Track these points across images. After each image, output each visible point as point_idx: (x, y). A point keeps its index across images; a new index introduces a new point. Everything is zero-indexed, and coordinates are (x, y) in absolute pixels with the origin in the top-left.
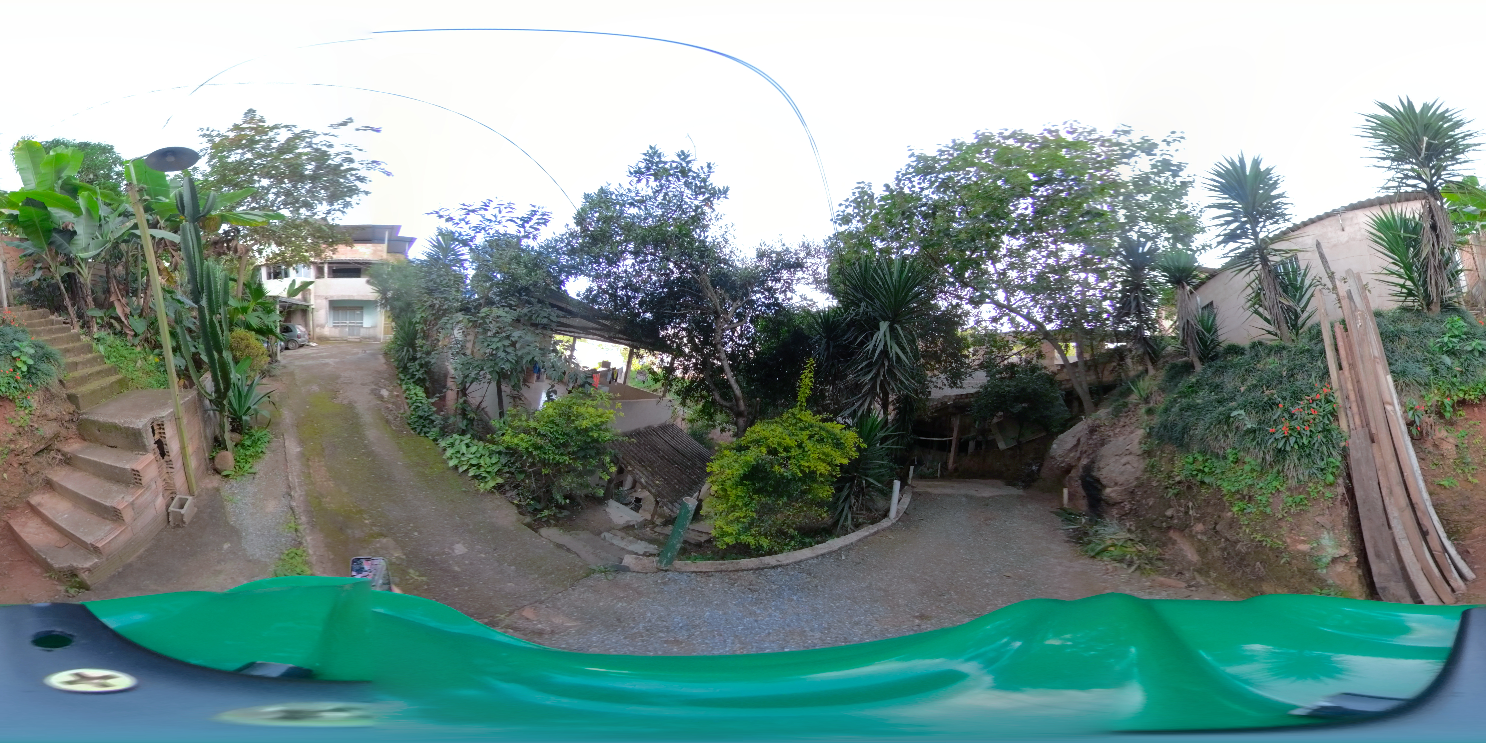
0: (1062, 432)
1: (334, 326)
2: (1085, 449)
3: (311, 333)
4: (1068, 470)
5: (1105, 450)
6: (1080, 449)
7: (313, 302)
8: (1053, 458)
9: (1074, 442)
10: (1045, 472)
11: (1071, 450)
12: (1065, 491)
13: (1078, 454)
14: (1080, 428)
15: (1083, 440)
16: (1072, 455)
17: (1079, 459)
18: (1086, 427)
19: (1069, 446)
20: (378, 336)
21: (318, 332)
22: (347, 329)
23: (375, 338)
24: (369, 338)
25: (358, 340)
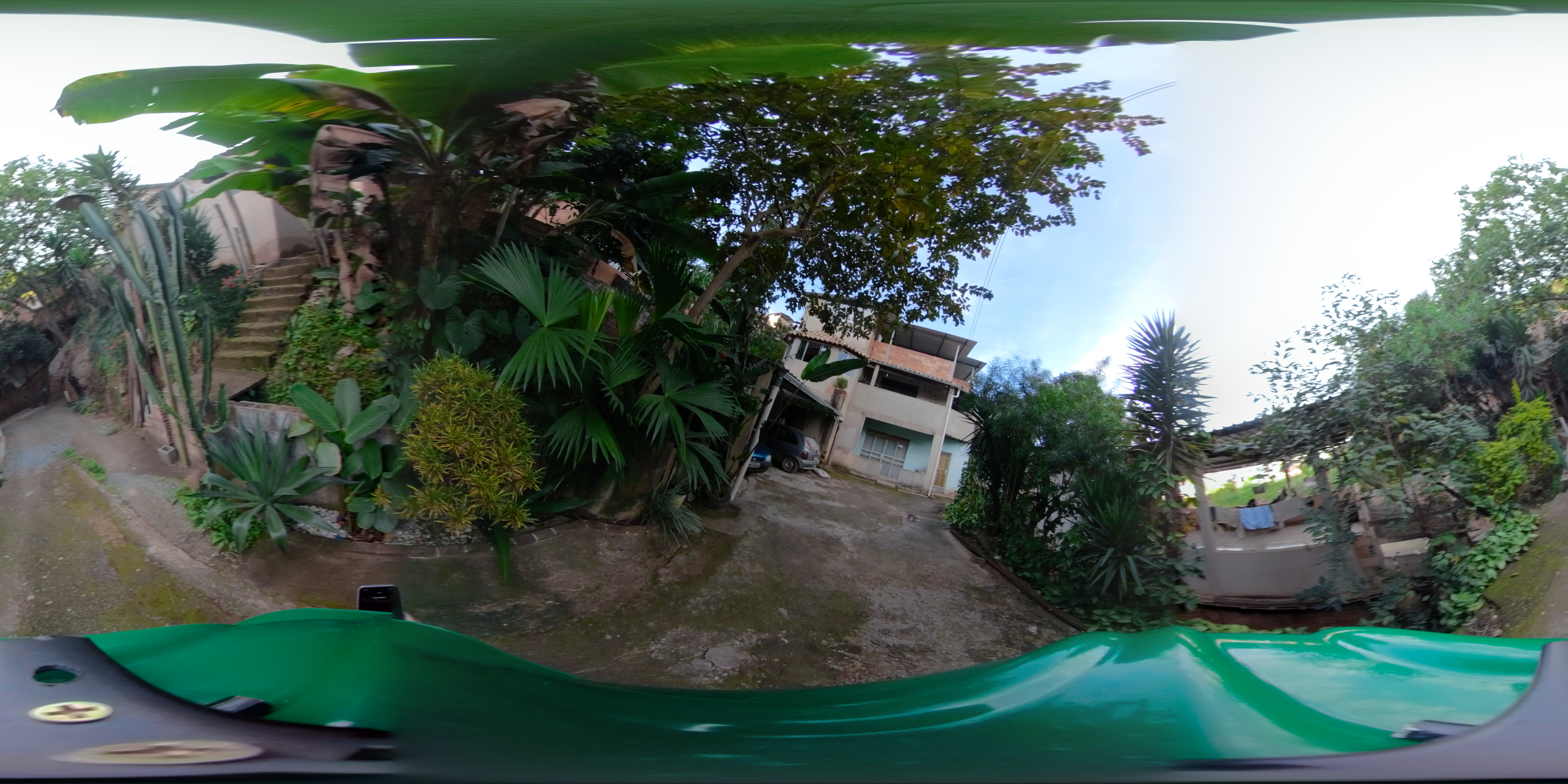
1: (861, 455)
7: (844, 411)
20: (926, 487)
21: (837, 456)
22: (880, 466)
23: (919, 489)
24: (910, 487)
25: (894, 486)
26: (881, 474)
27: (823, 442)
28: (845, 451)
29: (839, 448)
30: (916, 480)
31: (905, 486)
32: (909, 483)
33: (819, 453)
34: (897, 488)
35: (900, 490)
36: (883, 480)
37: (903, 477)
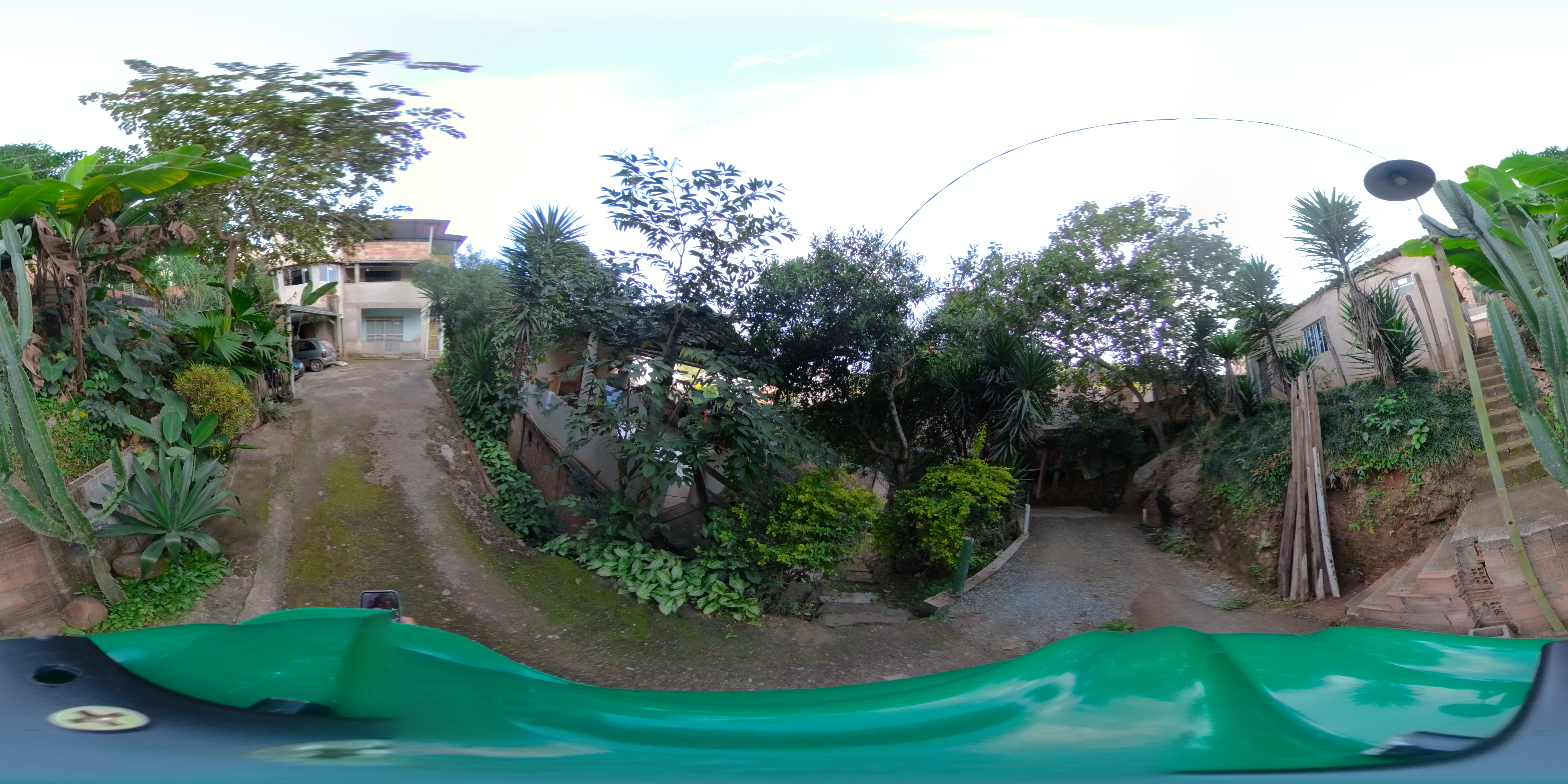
0: (1141, 465)
1: (368, 341)
2: (1160, 479)
3: (340, 350)
4: (1145, 495)
5: (1175, 478)
6: (1155, 478)
7: (341, 311)
8: (1135, 484)
9: (1151, 472)
10: (1127, 496)
11: (1148, 480)
12: (1145, 511)
13: (1153, 483)
14: (1156, 462)
15: (1157, 472)
16: (1150, 483)
17: (1155, 485)
18: (1160, 462)
19: (1147, 475)
20: (422, 352)
21: (349, 347)
22: (384, 344)
23: (418, 355)
24: (410, 355)
25: (397, 357)
26: (386, 350)
27: (334, 340)
28: (354, 341)
29: (348, 340)
30: (414, 348)
31: (407, 355)
32: (408, 352)
33: (334, 349)
34: (400, 359)
35: (404, 360)
36: (389, 355)
37: (404, 348)
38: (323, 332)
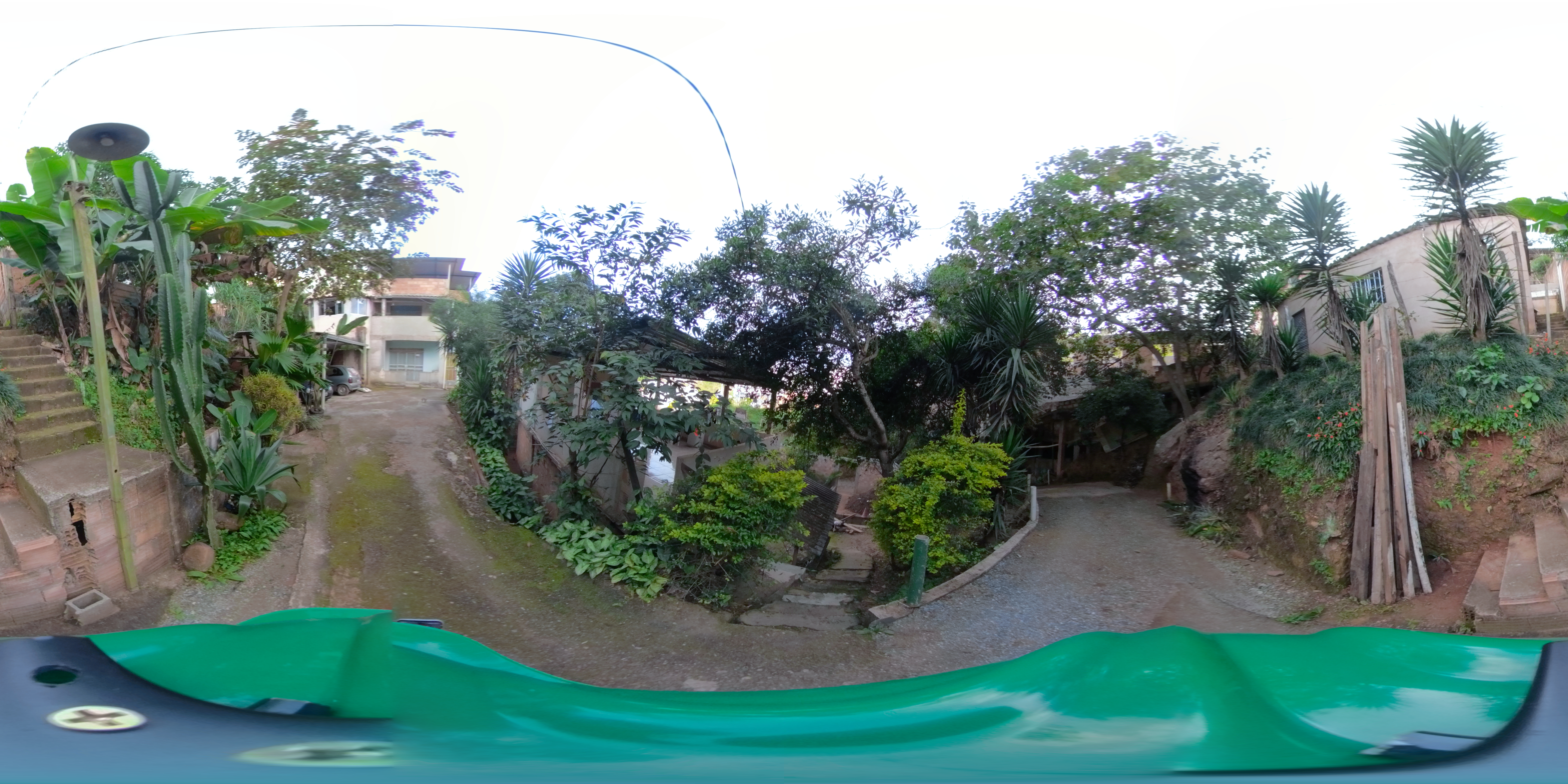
0: (1164, 432)
1: (391, 370)
2: (1184, 446)
3: (365, 377)
4: (1169, 467)
5: (1203, 446)
6: (1179, 447)
7: (368, 342)
8: (1156, 456)
9: (1175, 441)
10: (1149, 470)
11: (1172, 448)
12: (1169, 486)
13: (1178, 452)
14: (1180, 428)
15: (1182, 439)
16: (1173, 452)
17: (1180, 455)
18: (1184, 427)
19: (1170, 444)
20: (440, 381)
21: (373, 375)
22: (405, 374)
23: (436, 384)
24: (429, 384)
25: (417, 386)
26: (407, 380)
27: (360, 368)
29: (373, 369)
30: (432, 378)
31: (425, 384)
32: (428, 382)
33: (359, 376)
34: (420, 388)
35: (423, 388)
36: (409, 384)
37: (423, 378)
38: (350, 360)
